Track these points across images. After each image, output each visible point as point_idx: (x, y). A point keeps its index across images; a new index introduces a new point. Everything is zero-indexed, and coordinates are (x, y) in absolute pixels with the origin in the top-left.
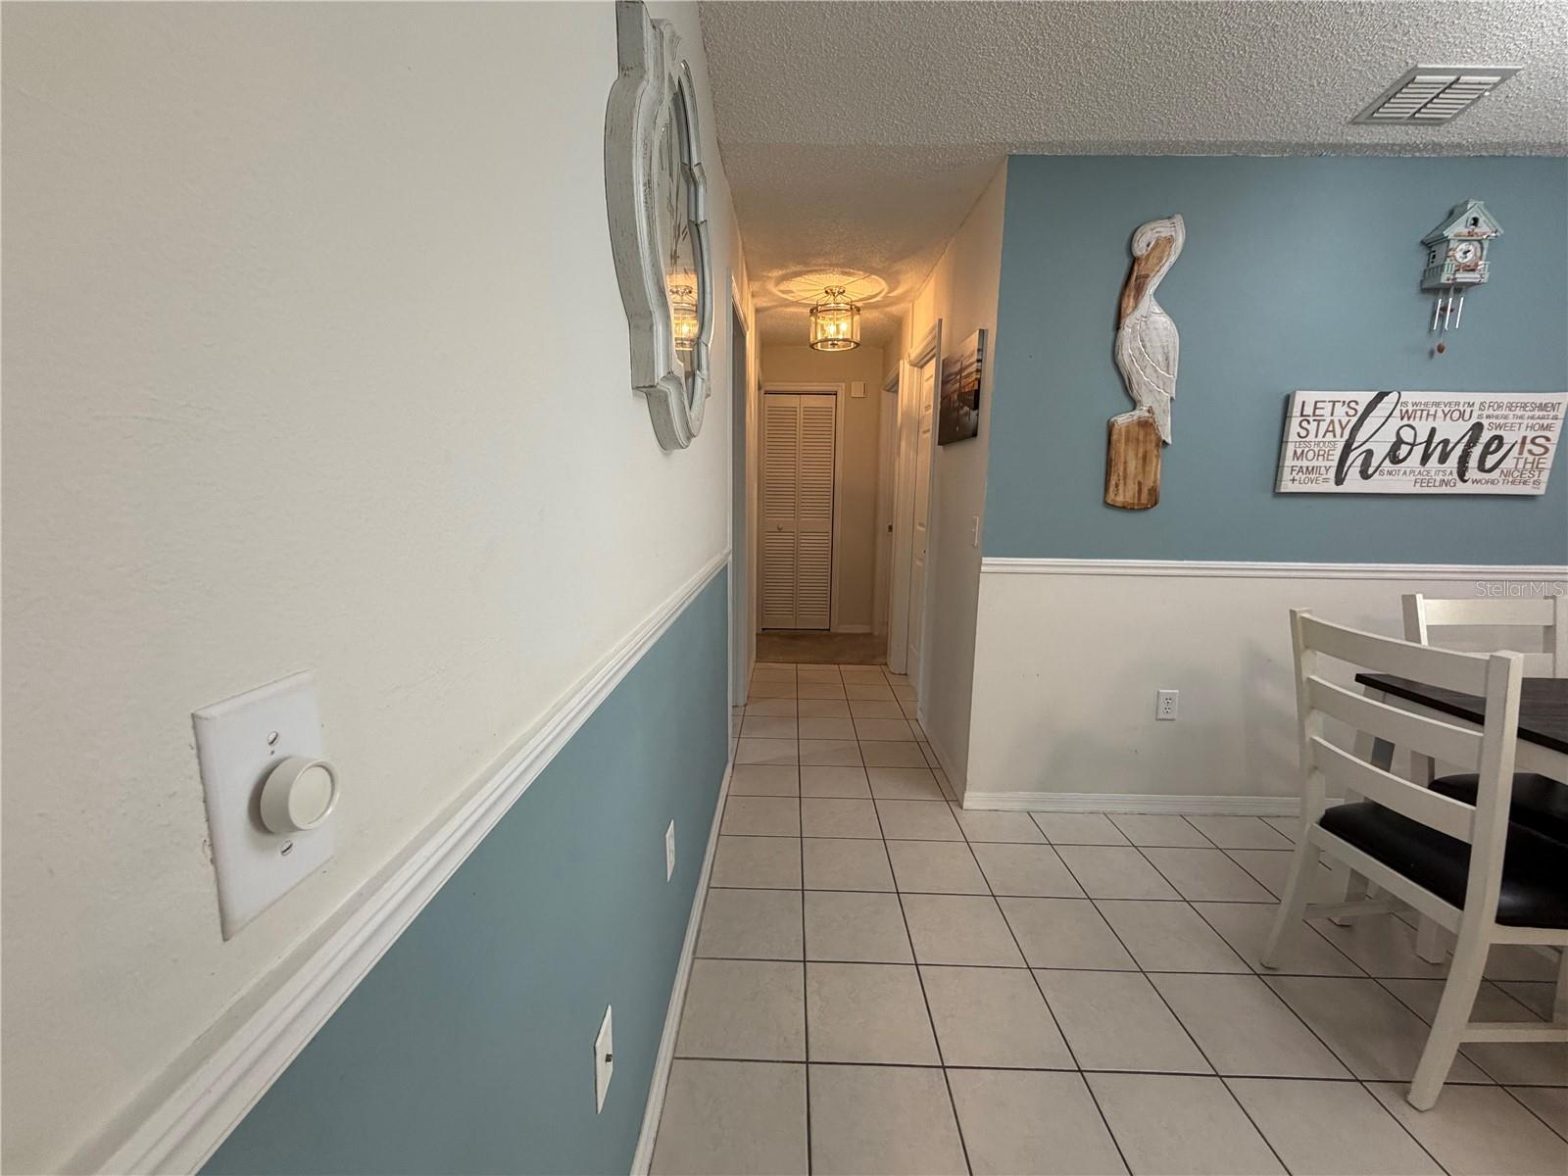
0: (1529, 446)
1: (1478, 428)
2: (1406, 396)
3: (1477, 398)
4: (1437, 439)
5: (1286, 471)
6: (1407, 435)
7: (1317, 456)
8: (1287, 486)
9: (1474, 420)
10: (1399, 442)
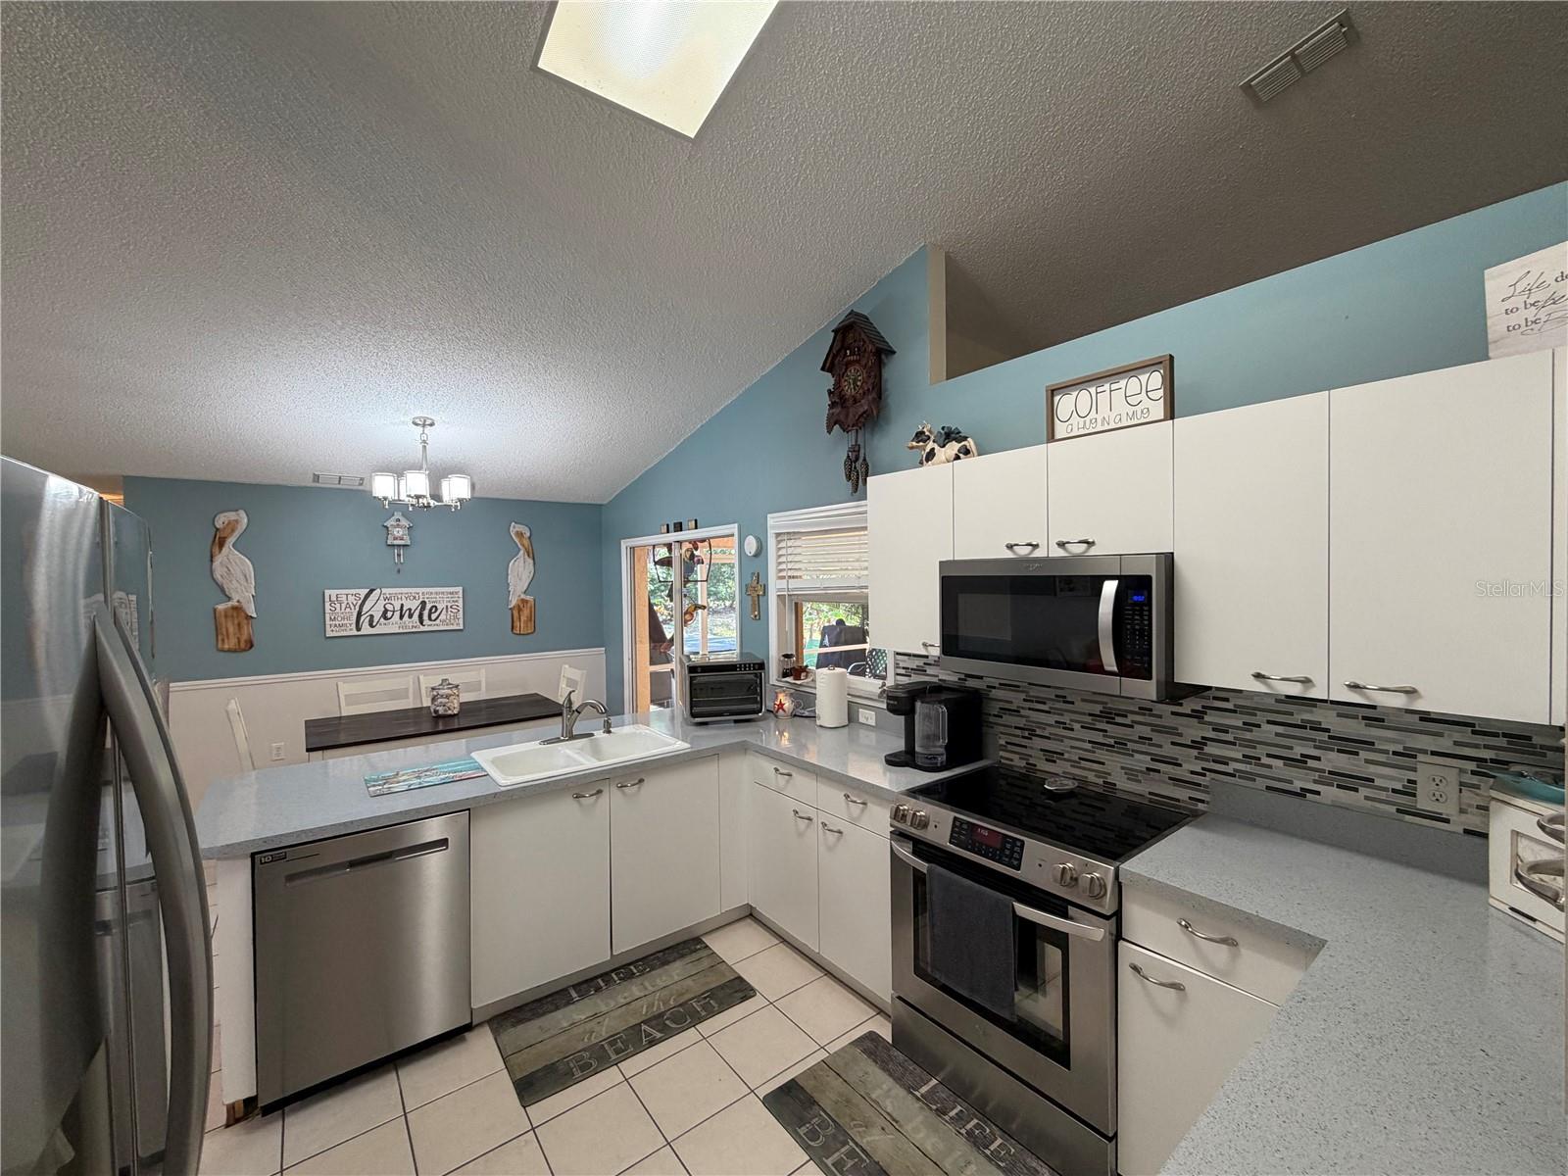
0: (450, 609)
1: (424, 603)
2: (384, 590)
3: (420, 590)
4: (405, 609)
5: (328, 627)
6: (389, 607)
7: (343, 619)
8: (329, 634)
9: (421, 600)
10: (386, 611)
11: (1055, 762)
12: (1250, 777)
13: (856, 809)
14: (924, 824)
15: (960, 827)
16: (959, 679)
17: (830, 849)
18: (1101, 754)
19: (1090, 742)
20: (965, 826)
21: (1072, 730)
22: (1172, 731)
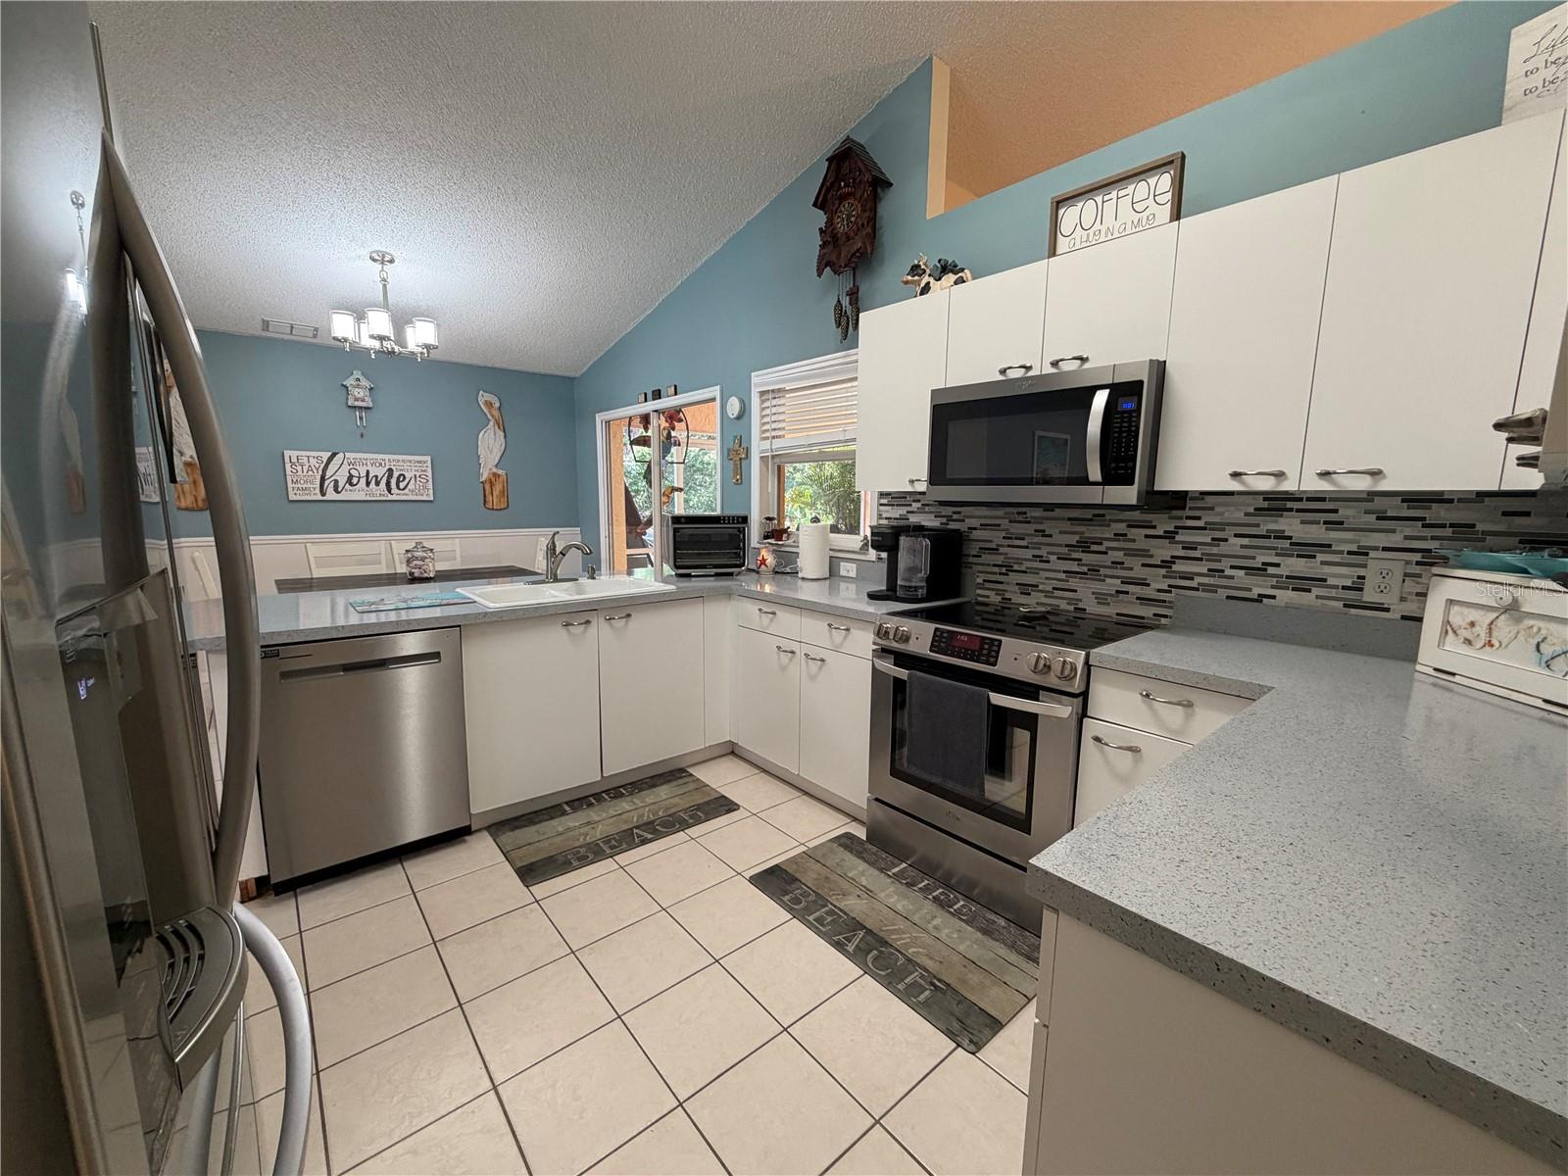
0: (418, 479)
1: (390, 471)
2: (348, 455)
3: (387, 457)
4: (371, 476)
5: (290, 490)
6: (353, 472)
7: (306, 482)
8: (292, 497)
9: (387, 467)
10: (351, 477)
11: (1029, 594)
12: (1212, 589)
13: (838, 636)
14: (905, 638)
15: (941, 636)
16: (941, 524)
17: (813, 678)
18: (1073, 583)
19: (1064, 572)
20: (945, 635)
21: (1048, 562)
22: (1144, 553)
